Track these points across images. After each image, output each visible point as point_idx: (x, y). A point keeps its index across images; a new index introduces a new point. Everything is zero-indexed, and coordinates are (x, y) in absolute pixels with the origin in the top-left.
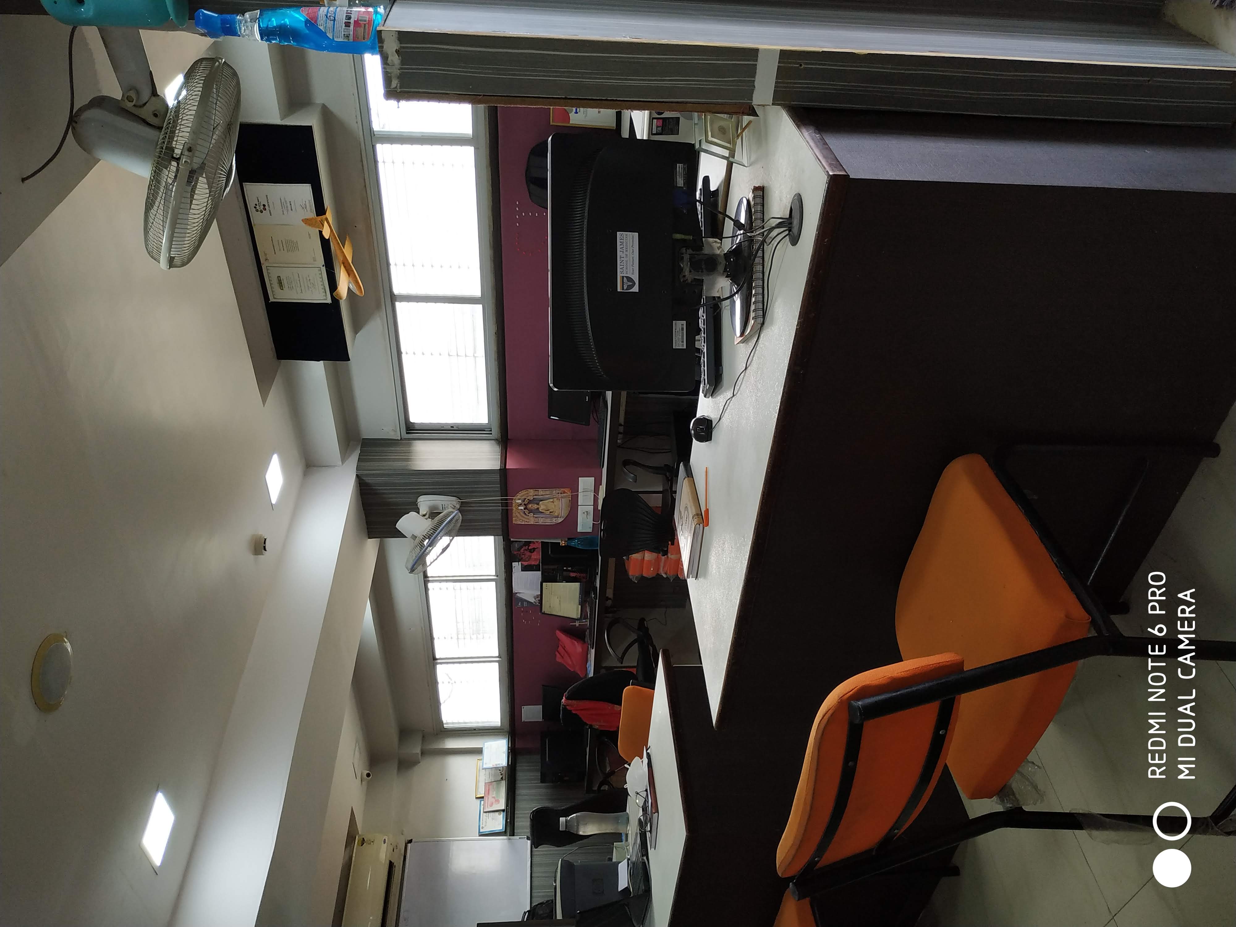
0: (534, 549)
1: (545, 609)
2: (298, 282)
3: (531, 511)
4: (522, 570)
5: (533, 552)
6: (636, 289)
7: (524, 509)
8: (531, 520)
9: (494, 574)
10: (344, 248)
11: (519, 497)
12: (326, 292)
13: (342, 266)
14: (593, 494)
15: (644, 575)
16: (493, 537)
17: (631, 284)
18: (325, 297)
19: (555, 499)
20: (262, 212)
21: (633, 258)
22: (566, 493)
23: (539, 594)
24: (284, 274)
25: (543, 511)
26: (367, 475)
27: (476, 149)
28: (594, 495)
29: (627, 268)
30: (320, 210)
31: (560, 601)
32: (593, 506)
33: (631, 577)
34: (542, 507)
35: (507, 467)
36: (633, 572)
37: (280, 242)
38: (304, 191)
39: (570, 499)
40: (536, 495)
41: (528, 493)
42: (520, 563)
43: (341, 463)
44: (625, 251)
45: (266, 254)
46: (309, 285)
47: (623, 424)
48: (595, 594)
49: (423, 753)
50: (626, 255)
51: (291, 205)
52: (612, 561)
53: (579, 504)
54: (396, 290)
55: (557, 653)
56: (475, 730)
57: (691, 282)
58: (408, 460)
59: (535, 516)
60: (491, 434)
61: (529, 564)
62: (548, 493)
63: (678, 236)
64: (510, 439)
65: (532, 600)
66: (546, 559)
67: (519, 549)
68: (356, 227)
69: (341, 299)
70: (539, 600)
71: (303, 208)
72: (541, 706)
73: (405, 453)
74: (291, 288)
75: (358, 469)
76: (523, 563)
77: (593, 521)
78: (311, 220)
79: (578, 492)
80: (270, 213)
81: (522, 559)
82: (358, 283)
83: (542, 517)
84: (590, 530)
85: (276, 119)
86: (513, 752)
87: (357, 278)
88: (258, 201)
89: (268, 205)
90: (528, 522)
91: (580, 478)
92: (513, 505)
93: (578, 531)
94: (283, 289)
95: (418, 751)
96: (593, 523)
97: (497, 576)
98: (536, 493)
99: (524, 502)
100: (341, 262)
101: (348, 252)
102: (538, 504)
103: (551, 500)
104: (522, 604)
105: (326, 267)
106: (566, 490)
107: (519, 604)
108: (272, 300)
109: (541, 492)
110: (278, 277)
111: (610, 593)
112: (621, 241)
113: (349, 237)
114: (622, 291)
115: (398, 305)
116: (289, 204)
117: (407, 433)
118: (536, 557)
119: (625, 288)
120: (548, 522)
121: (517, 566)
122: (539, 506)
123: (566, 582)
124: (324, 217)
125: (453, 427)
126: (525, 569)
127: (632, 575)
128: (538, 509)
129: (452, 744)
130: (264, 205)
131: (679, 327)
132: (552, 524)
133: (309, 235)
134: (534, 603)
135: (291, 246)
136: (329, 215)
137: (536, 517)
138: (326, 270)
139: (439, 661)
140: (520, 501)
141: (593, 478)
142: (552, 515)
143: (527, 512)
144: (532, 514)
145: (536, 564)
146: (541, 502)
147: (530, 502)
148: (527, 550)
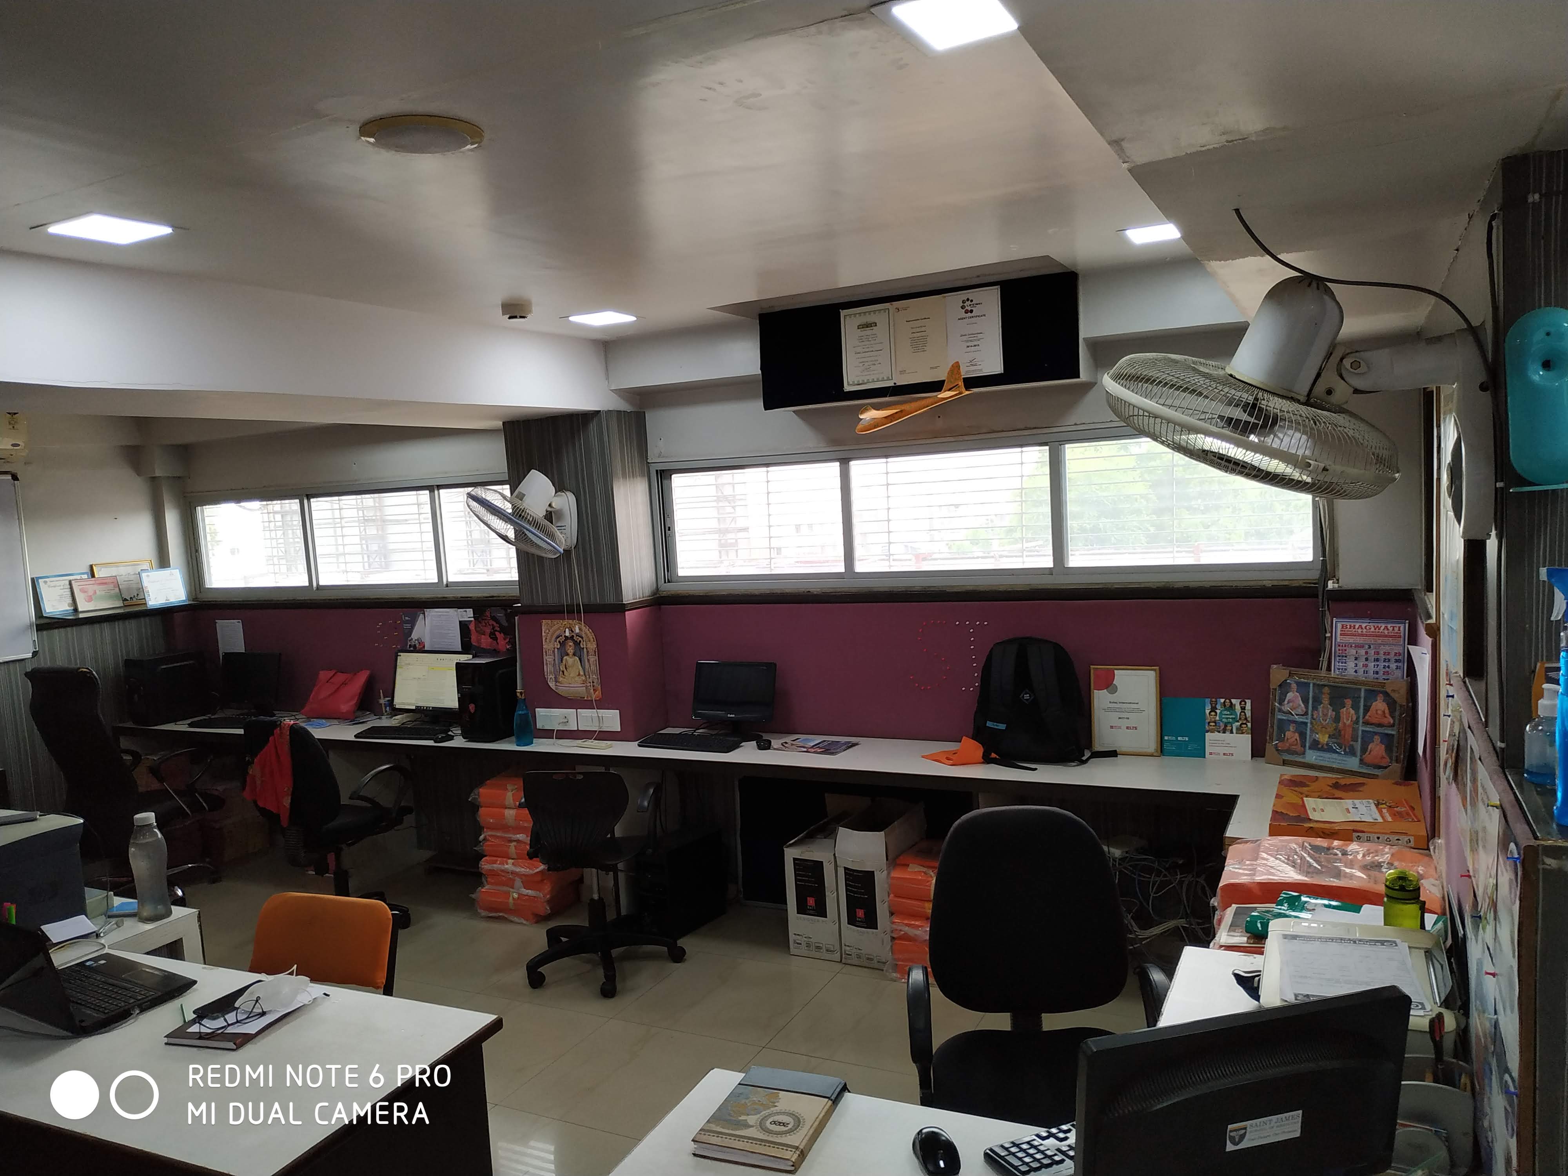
0: (495, 639)
2: (871, 349)
8: (549, 645)
9: (450, 581)
11: (583, 628)
12: (858, 385)
15: (482, 811)
16: (518, 581)
18: (851, 383)
22: (594, 693)
24: (880, 331)
26: (600, 425)
27: (1049, 570)
28: (596, 731)
30: (971, 384)
31: (422, 679)
32: (576, 729)
33: (476, 791)
35: (627, 612)
36: (484, 793)
37: (923, 329)
38: (994, 365)
39: (585, 698)
40: (588, 652)
41: (589, 641)
43: (613, 389)
45: (906, 309)
46: (866, 364)
49: (153, 479)
51: (975, 346)
53: (578, 710)
54: (853, 463)
55: (335, 671)
56: (197, 551)
58: (624, 476)
59: (556, 650)
60: (665, 582)
62: (593, 668)
64: (660, 609)
67: (494, 618)
68: (939, 417)
71: (971, 362)
72: (242, 650)
73: (633, 472)
74: (861, 339)
75: (609, 412)
78: (959, 372)
79: (598, 709)
80: (962, 319)
81: (480, 622)
82: (876, 428)
84: (539, 725)
85: (1083, 334)
86: (166, 613)
87: (882, 426)
89: (973, 317)
90: (546, 641)
91: (618, 711)
92: (570, 621)
93: (536, 709)
94: (858, 328)
95: (158, 473)
97: (447, 586)
98: (591, 652)
105: (893, 386)
106: (599, 693)
108: (843, 313)
109: (593, 659)
110: (876, 323)
115: (836, 465)
116: (976, 343)
117: (657, 471)
120: (548, 669)
122: (571, 656)
124: (963, 389)
125: (669, 530)
127: (479, 793)
129: (172, 520)
132: (546, 673)
135: (919, 344)
139: (306, 501)
142: (559, 673)
143: (562, 639)
144: (559, 647)
145: (472, 640)
146: (578, 659)
147: (577, 644)
148: (493, 628)
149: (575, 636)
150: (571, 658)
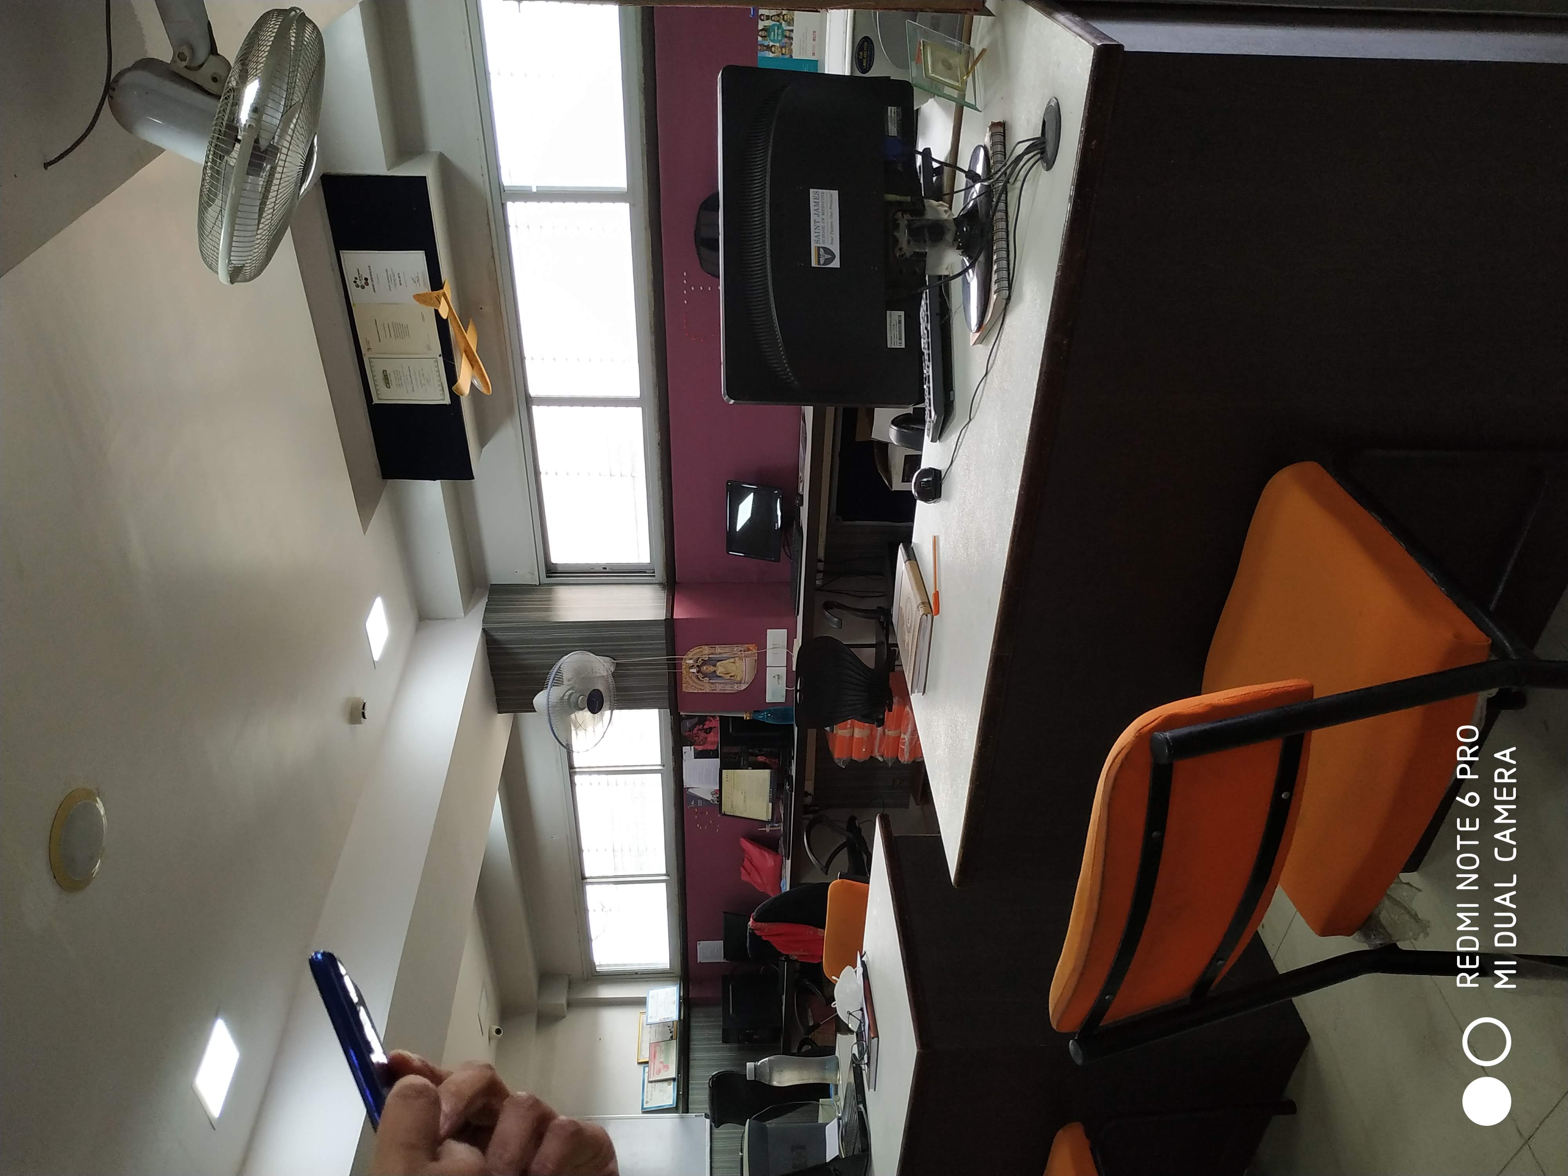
0: (711, 729)
1: (726, 809)
2: (409, 377)
3: (705, 675)
4: (696, 758)
5: (710, 732)
6: (836, 264)
7: (698, 672)
8: (706, 687)
10: (466, 332)
12: (443, 391)
13: (464, 355)
14: (785, 651)
15: (854, 758)
16: (657, 710)
17: (829, 256)
18: (442, 397)
19: (737, 659)
20: (363, 287)
21: (832, 223)
22: (751, 650)
23: (718, 788)
24: (391, 367)
25: (721, 675)
26: (496, 629)
27: (632, 207)
28: (787, 652)
29: (823, 237)
31: (745, 797)
32: (785, 668)
33: (837, 761)
34: (720, 670)
35: (675, 617)
36: (839, 755)
37: (386, 326)
38: (417, 259)
39: (756, 658)
40: (712, 654)
41: (701, 652)
42: (692, 747)
43: (463, 614)
44: (820, 214)
45: (368, 342)
46: (423, 381)
47: (823, 560)
48: (791, 784)
49: (569, 1005)
50: (823, 219)
51: (399, 277)
52: (812, 733)
53: (768, 666)
55: (742, 868)
56: (636, 973)
57: (911, 256)
58: (548, 610)
59: (711, 681)
60: (654, 576)
61: (705, 748)
62: (727, 650)
63: (891, 197)
65: (709, 797)
66: (726, 740)
67: (691, 731)
68: (481, 309)
69: (462, 395)
70: (717, 798)
71: (415, 282)
72: (722, 942)
73: (545, 601)
75: (484, 621)
76: (696, 747)
77: (786, 687)
78: (425, 295)
79: (766, 648)
80: (374, 288)
81: (695, 742)
82: (484, 377)
83: (720, 683)
84: (783, 700)
85: (381, 169)
86: (686, 1003)
87: (482, 371)
88: (359, 274)
89: (372, 278)
90: (703, 690)
91: (768, 630)
93: (767, 701)
95: (563, 1001)
96: (786, 690)
97: (664, 766)
99: (697, 662)
100: (463, 350)
101: (471, 338)
102: (715, 666)
103: (732, 660)
104: (696, 803)
105: (443, 358)
106: (751, 647)
107: (693, 803)
108: (376, 401)
109: (718, 649)
110: (383, 371)
111: (809, 787)
112: (816, 200)
113: (473, 320)
114: (817, 266)
115: (535, 409)
117: (548, 577)
118: (714, 739)
119: (822, 262)
120: (729, 689)
121: (688, 751)
123: (752, 769)
124: (441, 291)
125: (605, 568)
126: (699, 755)
127: (839, 759)
128: (715, 672)
129: (607, 992)
130: (366, 279)
131: (895, 319)
132: (733, 692)
133: (423, 316)
134: (712, 802)
135: (400, 331)
136: (447, 289)
137: (712, 683)
138: (444, 361)
139: (588, 880)
140: (691, 662)
141: (786, 630)
142: (732, 679)
143: (700, 676)
144: (708, 679)
145: (713, 749)
146: (719, 663)
147: (705, 662)
148: (701, 730)
149: (697, 664)
150: (718, 669)
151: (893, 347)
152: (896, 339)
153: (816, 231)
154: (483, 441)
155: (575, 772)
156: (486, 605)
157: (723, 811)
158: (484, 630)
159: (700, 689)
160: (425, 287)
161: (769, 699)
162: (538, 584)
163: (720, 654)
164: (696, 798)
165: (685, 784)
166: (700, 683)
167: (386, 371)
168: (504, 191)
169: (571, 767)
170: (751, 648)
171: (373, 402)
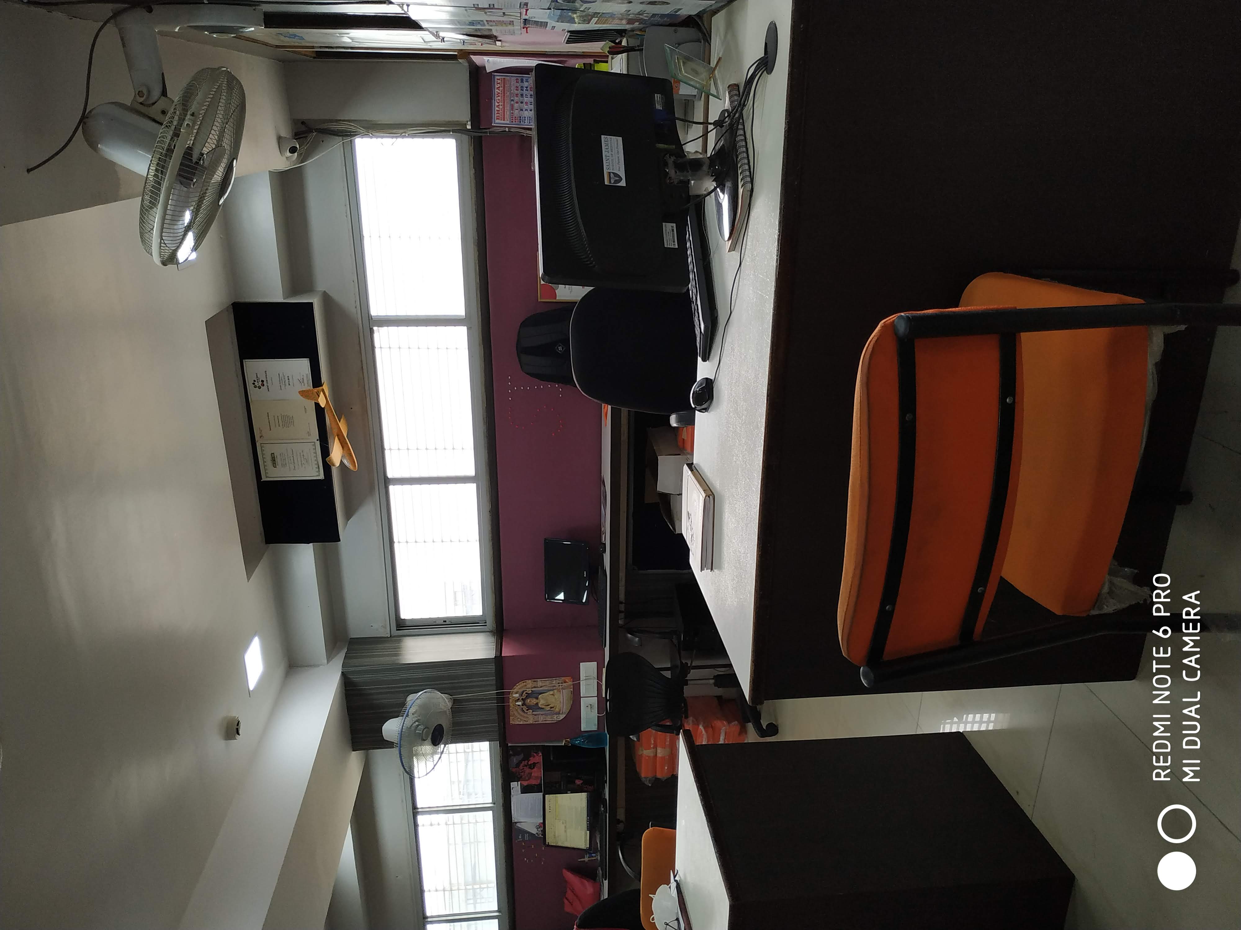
0: (534, 764)
1: (550, 840)
3: (529, 708)
4: (522, 793)
5: (534, 768)
6: (623, 183)
7: (522, 705)
8: (530, 719)
9: (491, 802)
10: (340, 421)
11: (515, 690)
12: (319, 468)
13: (336, 438)
14: (596, 681)
15: (659, 776)
16: (488, 742)
17: (617, 179)
18: (318, 474)
19: (556, 691)
20: (260, 388)
21: (618, 157)
22: (567, 682)
23: (542, 822)
24: (277, 450)
25: (543, 707)
26: (353, 673)
27: (469, 329)
28: (597, 682)
29: (613, 166)
30: (317, 381)
31: (565, 827)
32: (596, 698)
33: (643, 780)
34: (541, 702)
35: (503, 655)
36: (645, 773)
37: (276, 417)
38: (302, 365)
39: (572, 690)
40: (535, 687)
41: (526, 686)
42: (519, 783)
43: (326, 661)
44: (610, 151)
45: (261, 431)
47: (624, 602)
48: (605, 806)
50: (612, 154)
51: (289, 379)
52: (621, 742)
53: (581, 696)
54: (390, 475)
55: (565, 899)
57: (677, 183)
58: (397, 655)
59: (534, 713)
60: (486, 625)
62: (547, 683)
63: (661, 146)
64: (505, 630)
65: (534, 831)
67: (518, 765)
69: (334, 465)
70: (542, 831)
71: (301, 382)
73: (395, 648)
74: (284, 465)
75: (343, 667)
77: (598, 714)
78: (308, 391)
79: (580, 680)
80: (268, 388)
81: (521, 777)
82: (352, 456)
83: (542, 715)
84: (595, 728)
85: (280, 299)
87: (350, 451)
88: (257, 378)
89: (267, 380)
90: (527, 721)
91: (581, 664)
92: (511, 700)
93: (582, 730)
94: (276, 467)
96: (598, 716)
97: (494, 804)
98: (535, 684)
100: (336, 434)
101: (343, 427)
102: (537, 698)
103: (551, 693)
104: (523, 837)
105: (320, 442)
107: (520, 837)
108: (264, 479)
109: (540, 683)
110: (272, 454)
111: (621, 814)
112: (606, 143)
113: (344, 416)
114: (609, 184)
115: (391, 488)
116: (287, 379)
117: (397, 630)
118: (538, 773)
119: (612, 182)
120: (549, 719)
121: (515, 786)
122: (538, 701)
123: (571, 793)
125: (445, 621)
126: (525, 790)
127: (645, 777)
128: (537, 704)
130: (263, 381)
131: (669, 230)
132: (553, 722)
134: (536, 835)
135: (287, 421)
136: (325, 387)
137: (535, 715)
138: (320, 444)
139: (429, 920)
140: (517, 695)
141: (596, 663)
142: (552, 711)
143: (525, 708)
144: (531, 711)
145: (536, 784)
146: (540, 696)
147: (529, 696)
148: (526, 766)
149: (522, 697)
150: (540, 700)
151: (669, 247)
152: (670, 240)
153: (607, 162)
154: (348, 516)
155: (418, 812)
156: (346, 654)
157: (547, 842)
158: (343, 674)
159: (525, 721)
160: (308, 385)
161: (584, 727)
162: (389, 636)
163: (541, 687)
164: (524, 832)
165: (513, 819)
166: (525, 715)
167: (273, 453)
168: (372, 319)
169: (414, 807)
170: (567, 680)
171: (262, 479)
